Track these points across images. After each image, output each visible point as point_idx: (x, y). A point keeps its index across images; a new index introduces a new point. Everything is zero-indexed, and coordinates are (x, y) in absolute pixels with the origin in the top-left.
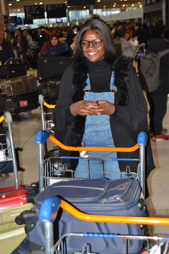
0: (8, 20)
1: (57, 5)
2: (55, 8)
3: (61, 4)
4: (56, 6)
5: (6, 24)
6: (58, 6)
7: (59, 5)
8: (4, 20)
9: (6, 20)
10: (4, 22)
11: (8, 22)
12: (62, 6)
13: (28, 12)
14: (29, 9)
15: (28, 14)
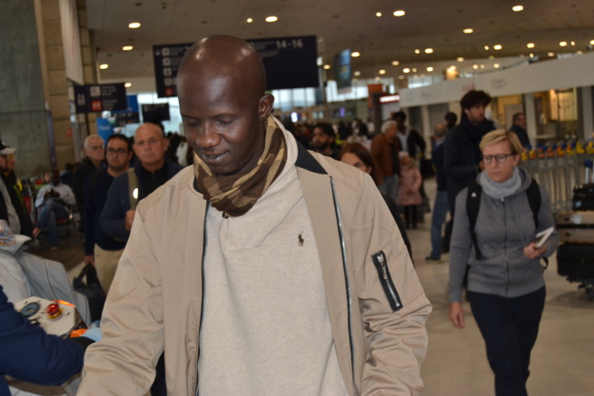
0: (90, 100)
1: (281, 40)
2: (273, 54)
3: (297, 38)
4: (278, 43)
5: (82, 116)
6: (284, 44)
7: (289, 40)
8: (76, 102)
9: (82, 102)
10: (73, 109)
11: (91, 106)
12: (300, 44)
13: (171, 66)
14: (175, 57)
15: (168, 77)
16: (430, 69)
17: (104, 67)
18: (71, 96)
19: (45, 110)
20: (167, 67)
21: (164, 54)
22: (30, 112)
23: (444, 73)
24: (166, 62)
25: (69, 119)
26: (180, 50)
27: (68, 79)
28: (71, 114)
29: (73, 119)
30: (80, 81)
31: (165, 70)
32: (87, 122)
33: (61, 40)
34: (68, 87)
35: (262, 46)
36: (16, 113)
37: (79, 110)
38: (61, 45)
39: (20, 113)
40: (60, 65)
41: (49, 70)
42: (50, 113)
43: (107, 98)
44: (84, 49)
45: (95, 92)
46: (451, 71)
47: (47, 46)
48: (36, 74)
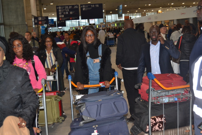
0: (38, 21)
2: (90, 8)
3: (97, 4)
5: (36, 26)
6: (93, 6)
7: (95, 5)
8: (34, 21)
9: (36, 22)
10: (34, 24)
11: (39, 23)
12: (98, 6)
13: (61, 12)
14: (62, 9)
15: (60, 15)
16: (153, 10)
17: (45, 9)
18: (33, 20)
19: (26, 24)
20: (60, 12)
21: (59, 8)
22: (22, 25)
23: (157, 12)
24: (60, 11)
25: (33, 26)
26: (64, 7)
27: (32, 15)
28: (33, 25)
29: (34, 26)
30: (36, 15)
31: (59, 13)
32: (38, 27)
33: (30, 5)
34: (32, 17)
35: (87, 6)
36: (18, 25)
37: (35, 24)
38: (30, 6)
39: (19, 25)
40: (30, 11)
41: (27, 13)
42: (27, 25)
43: (43, 21)
44: (37, 6)
45: (40, 19)
46: (160, 11)
47: (26, 6)
48: (23, 15)
